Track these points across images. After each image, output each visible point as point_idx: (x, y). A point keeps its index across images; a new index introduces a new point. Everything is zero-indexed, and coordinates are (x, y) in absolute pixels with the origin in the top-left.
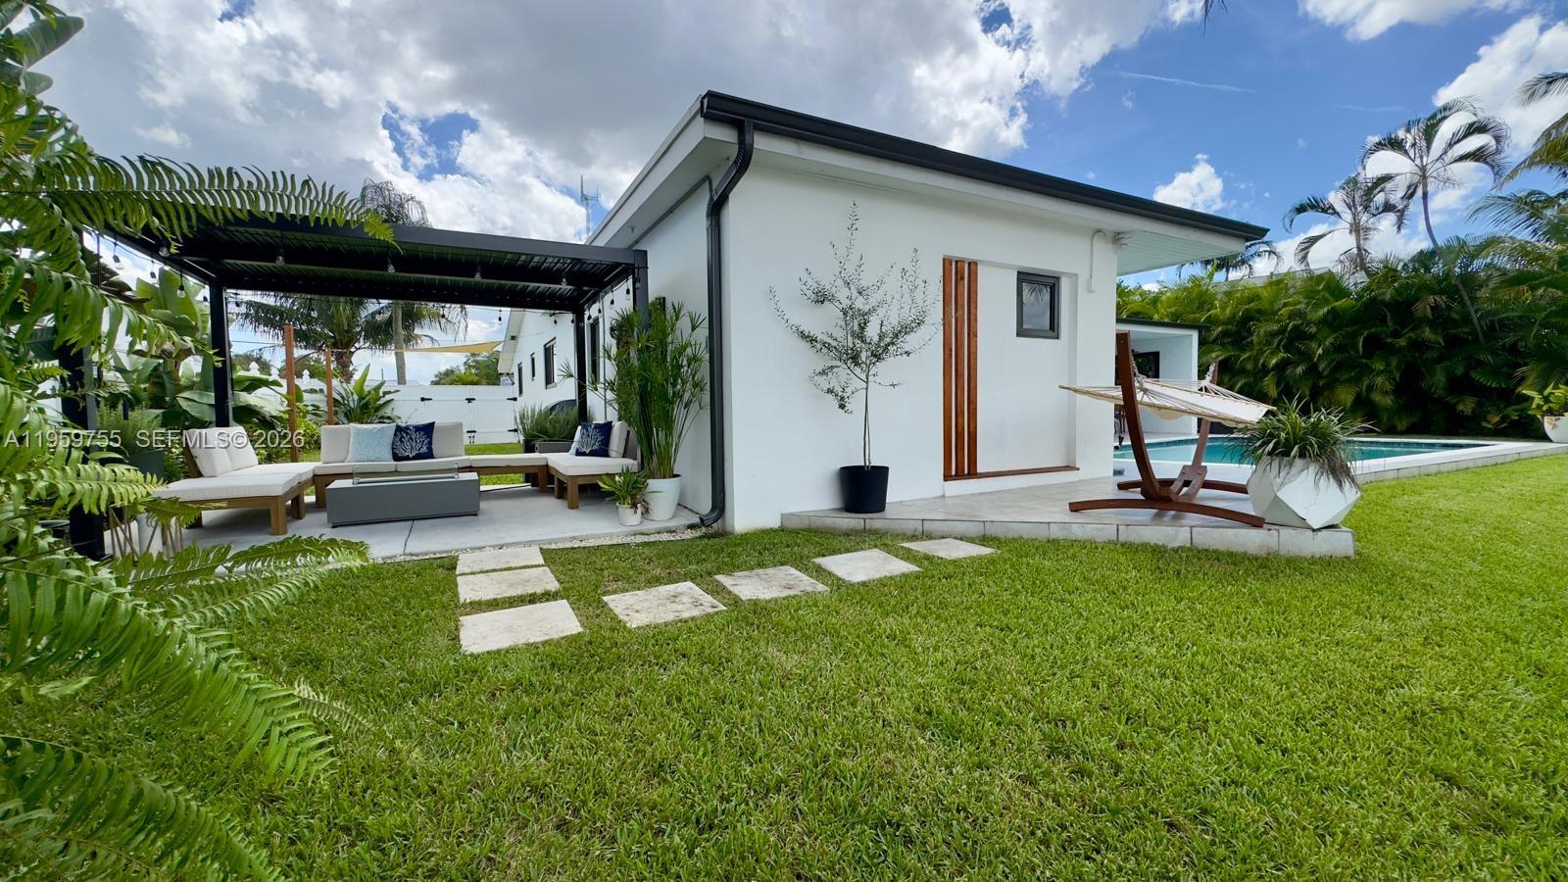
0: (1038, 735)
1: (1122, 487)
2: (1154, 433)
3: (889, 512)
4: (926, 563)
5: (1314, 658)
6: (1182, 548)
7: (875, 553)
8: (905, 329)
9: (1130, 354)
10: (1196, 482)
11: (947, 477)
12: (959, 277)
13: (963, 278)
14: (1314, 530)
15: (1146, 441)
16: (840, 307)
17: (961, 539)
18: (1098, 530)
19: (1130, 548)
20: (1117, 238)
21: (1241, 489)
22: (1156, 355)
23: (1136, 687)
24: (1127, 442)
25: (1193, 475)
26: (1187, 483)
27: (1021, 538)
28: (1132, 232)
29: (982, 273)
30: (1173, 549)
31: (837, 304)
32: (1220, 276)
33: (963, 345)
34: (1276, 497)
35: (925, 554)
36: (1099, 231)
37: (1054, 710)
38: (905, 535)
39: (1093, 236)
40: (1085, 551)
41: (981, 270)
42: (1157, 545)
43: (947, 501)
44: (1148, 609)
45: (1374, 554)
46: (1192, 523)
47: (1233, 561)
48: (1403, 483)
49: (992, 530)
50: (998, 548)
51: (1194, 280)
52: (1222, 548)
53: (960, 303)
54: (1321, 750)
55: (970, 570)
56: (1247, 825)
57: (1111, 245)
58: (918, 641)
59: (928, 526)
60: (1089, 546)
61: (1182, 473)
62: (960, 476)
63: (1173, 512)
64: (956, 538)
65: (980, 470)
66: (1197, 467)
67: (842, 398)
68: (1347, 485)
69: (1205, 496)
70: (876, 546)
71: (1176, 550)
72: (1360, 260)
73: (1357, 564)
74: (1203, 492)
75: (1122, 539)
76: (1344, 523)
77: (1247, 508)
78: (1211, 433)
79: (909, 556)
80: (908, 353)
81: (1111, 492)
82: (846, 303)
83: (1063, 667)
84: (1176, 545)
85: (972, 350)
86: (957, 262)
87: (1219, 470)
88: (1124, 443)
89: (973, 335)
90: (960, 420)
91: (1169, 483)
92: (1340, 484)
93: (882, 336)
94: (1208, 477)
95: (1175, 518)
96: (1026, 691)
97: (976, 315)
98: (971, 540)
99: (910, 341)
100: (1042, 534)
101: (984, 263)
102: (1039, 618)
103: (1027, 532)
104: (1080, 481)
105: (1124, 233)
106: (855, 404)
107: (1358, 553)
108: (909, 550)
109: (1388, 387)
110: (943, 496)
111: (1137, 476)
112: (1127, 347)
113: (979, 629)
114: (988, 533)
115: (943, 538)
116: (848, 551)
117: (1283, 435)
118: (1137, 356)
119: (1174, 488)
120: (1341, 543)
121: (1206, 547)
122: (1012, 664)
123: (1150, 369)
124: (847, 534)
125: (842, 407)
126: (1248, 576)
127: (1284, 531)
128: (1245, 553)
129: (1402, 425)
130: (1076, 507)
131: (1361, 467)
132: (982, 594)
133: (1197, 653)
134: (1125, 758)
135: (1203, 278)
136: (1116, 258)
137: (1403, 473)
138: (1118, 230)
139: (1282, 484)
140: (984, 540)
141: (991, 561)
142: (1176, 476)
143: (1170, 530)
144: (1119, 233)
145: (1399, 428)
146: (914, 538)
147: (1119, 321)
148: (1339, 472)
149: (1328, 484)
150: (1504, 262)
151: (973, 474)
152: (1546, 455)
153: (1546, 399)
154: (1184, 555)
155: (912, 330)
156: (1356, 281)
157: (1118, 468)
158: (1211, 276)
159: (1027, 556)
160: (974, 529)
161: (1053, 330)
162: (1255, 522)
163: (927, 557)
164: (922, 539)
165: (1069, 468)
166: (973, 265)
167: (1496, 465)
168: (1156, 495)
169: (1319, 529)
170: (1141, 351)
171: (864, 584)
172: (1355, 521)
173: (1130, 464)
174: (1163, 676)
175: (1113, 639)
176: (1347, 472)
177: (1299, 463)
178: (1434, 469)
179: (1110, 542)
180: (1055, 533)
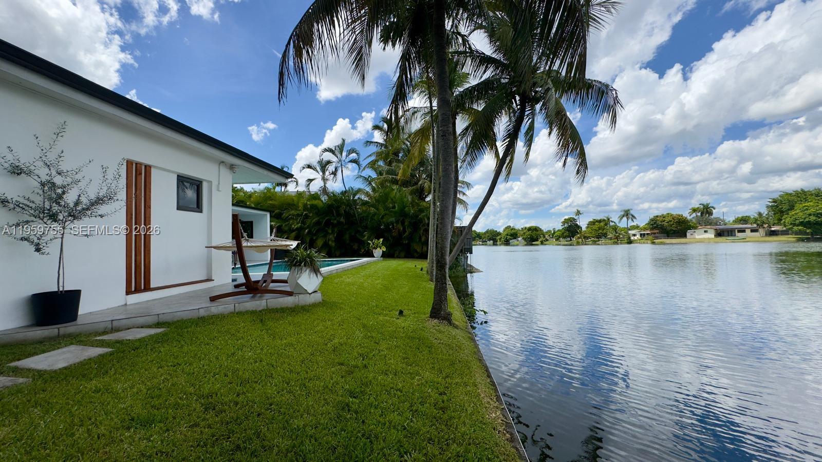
0: (199, 405)
1: (236, 286)
2: (251, 261)
3: (80, 320)
4: (118, 345)
5: (308, 339)
6: (263, 310)
7: (72, 348)
8: (99, 201)
9: (239, 221)
10: (269, 280)
11: (129, 292)
12: (138, 173)
13: (141, 174)
14: (310, 294)
15: (247, 265)
16: (39, 180)
17: (142, 327)
18: (225, 308)
19: (240, 314)
20: (232, 167)
21: (285, 282)
22: (251, 223)
23: (244, 370)
24: (238, 266)
25: (267, 278)
26: (265, 282)
27: (182, 320)
28: (239, 165)
29: (154, 173)
30: (259, 311)
31: (36, 177)
32: (278, 189)
33: (141, 212)
34: (297, 283)
35: (116, 340)
36: (223, 162)
37: (206, 391)
38: (97, 332)
39: (219, 165)
40: (219, 319)
41: (153, 170)
42: (253, 311)
43: (128, 307)
44: (249, 337)
45: (328, 300)
46: (267, 298)
47: (283, 310)
48: (339, 274)
49: (163, 318)
50: (168, 327)
51: (268, 189)
52: (279, 307)
53: (138, 187)
54: (309, 368)
55: (151, 342)
56: (285, 402)
57: (228, 170)
58: (119, 387)
59: (115, 323)
60: (221, 317)
61: (263, 277)
62: (138, 290)
63: (259, 295)
64: (138, 328)
65: (152, 286)
66: (269, 274)
67: (38, 244)
68: (319, 275)
69: (272, 286)
70: (72, 344)
71: (260, 311)
72: (324, 190)
73: (323, 304)
74: (272, 285)
75: (237, 310)
76: (319, 290)
77: (288, 289)
78: (275, 259)
79: (102, 344)
80: (101, 216)
81: (231, 289)
82: (44, 178)
83: (209, 373)
84: (260, 309)
85: (147, 216)
86: (136, 164)
87: (278, 275)
88: (237, 266)
89: (148, 207)
90: (138, 258)
91: (258, 282)
92: (317, 276)
93: (77, 203)
94: (274, 278)
95: (261, 297)
96: (192, 390)
97: (150, 196)
98: (149, 327)
99: (103, 209)
100: (195, 315)
101: (155, 167)
102: (196, 355)
103: (185, 316)
104: (214, 286)
105: (236, 165)
106: (53, 249)
107: (323, 300)
108: (103, 341)
109: (333, 239)
110: (126, 305)
111: (243, 280)
112: (237, 219)
113: (160, 369)
114: (161, 321)
115: (129, 329)
116: (44, 352)
117: (298, 258)
118: (242, 223)
119: (260, 284)
120: (318, 297)
121: (272, 307)
122: (182, 380)
123: (249, 229)
124: (41, 342)
125: (38, 250)
126: (288, 316)
127: (300, 296)
128: (287, 307)
129: (338, 253)
130: (213, 299)
131: (324, 270)
132: (160, 351)
133: (269, 349)
134: (240, 399)
135: (271, 189)
136: (231, 176)
137: (338, 271)
138: (233, 163)
139: (299, 277)
140: (158, 325)
141: (164, 334)
142: (260, 279)
143: (258, 302)
144: (233, 165)
145: (337, 255)
146: (105, 332)
147: (233, 205)
148: (316, 271)
149: (313, 275)
150: (363, 197)
151: (148, 288)
152: (374, 262)
153: (373, 243)
154: (264, 312)
155: (104, 202)
156: (324, 198)
157: (234, 278)
158: (274, 188)
159: (186, 328)
160: (151, 320)
161: (198, 208)
162: (290, 294)
163: (118, 342)
164: (111, 332)
165: (209, 280)
166: (148, 168)
167: (362, 266)
168: (252, 288)
169: (311, 293)
170: (244, 220)
171: (65, 368)
172: (322, 288)
173: (240, 275)
174: (256, 362)
175: (233, 354)
176: (319, 271)
177: (304, 268)
178: (346, 269)
179: (231, 313)
180: (202, 313)
